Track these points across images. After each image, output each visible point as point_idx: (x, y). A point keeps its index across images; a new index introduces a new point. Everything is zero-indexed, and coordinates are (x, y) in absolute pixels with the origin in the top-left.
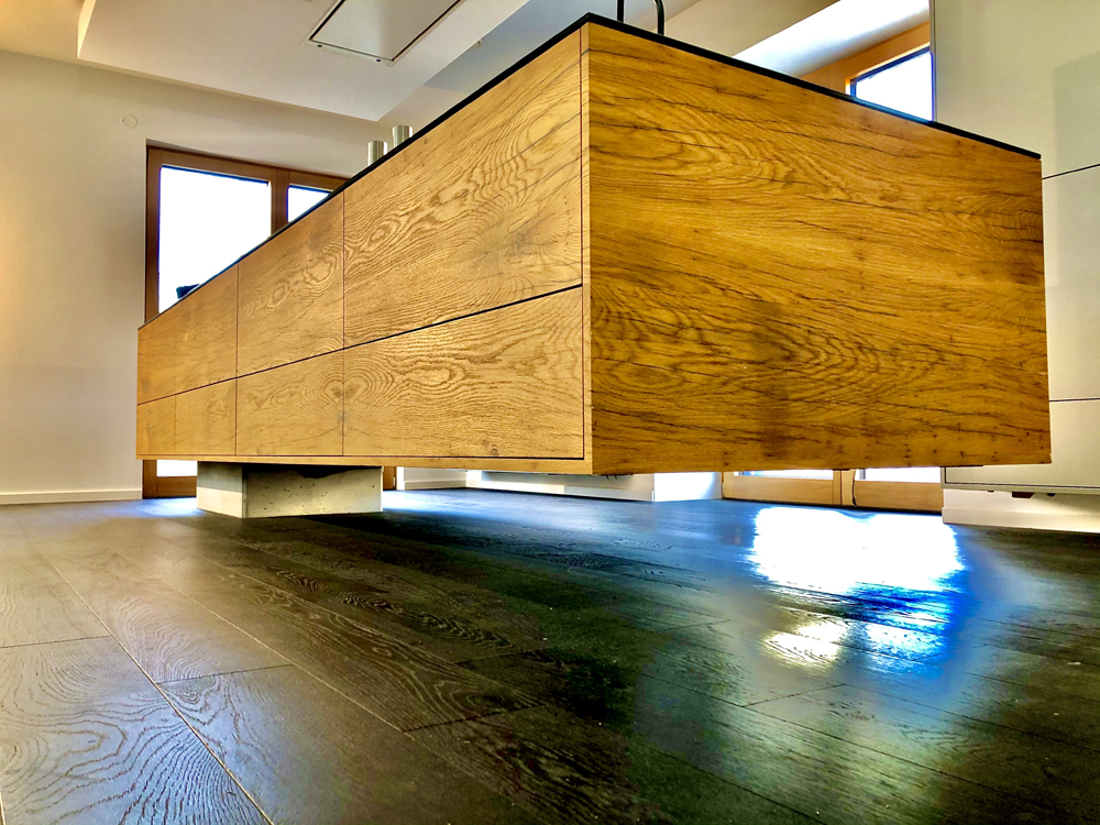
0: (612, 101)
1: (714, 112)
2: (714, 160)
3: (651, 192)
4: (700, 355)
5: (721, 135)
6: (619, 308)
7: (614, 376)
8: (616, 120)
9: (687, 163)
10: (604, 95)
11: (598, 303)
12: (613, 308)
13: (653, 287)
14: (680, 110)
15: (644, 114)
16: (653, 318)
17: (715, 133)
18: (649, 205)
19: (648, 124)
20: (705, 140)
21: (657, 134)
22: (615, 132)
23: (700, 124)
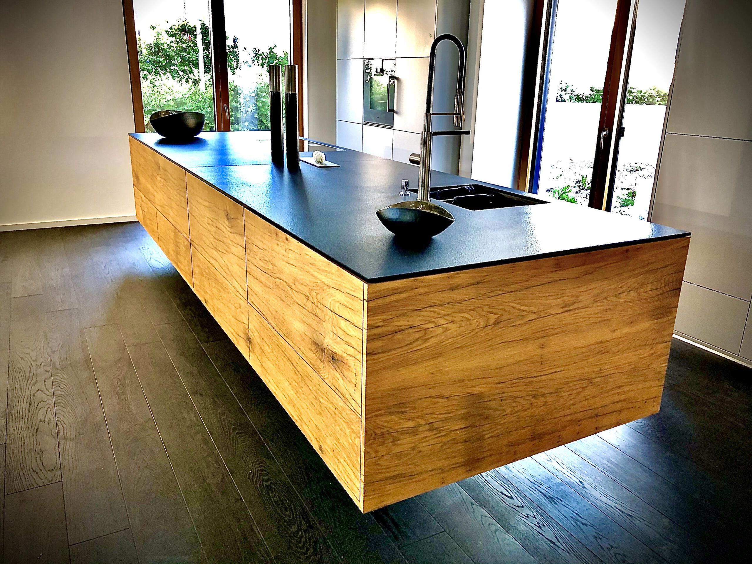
0: (380, 324)
1: (448, 303)
2: (446, 330)
3: (404, 363)
4: (431, 436)
5: (453, 314)
6: (382, 430)
7: (378, 464)
8: (383, 333)
9: (428, 339)
10: (376, 323)
11: (369, 433)
12: (378, 432)
13: (403, 413)
14: (426, 311)
15: (402, 323)
16: (404, 428)
17: (448, 315)
18: (403, 371)
19: (403, 328)
20: (442, 321)
21: (410, 330)
22: (383, 340)
23: (439, 314)
